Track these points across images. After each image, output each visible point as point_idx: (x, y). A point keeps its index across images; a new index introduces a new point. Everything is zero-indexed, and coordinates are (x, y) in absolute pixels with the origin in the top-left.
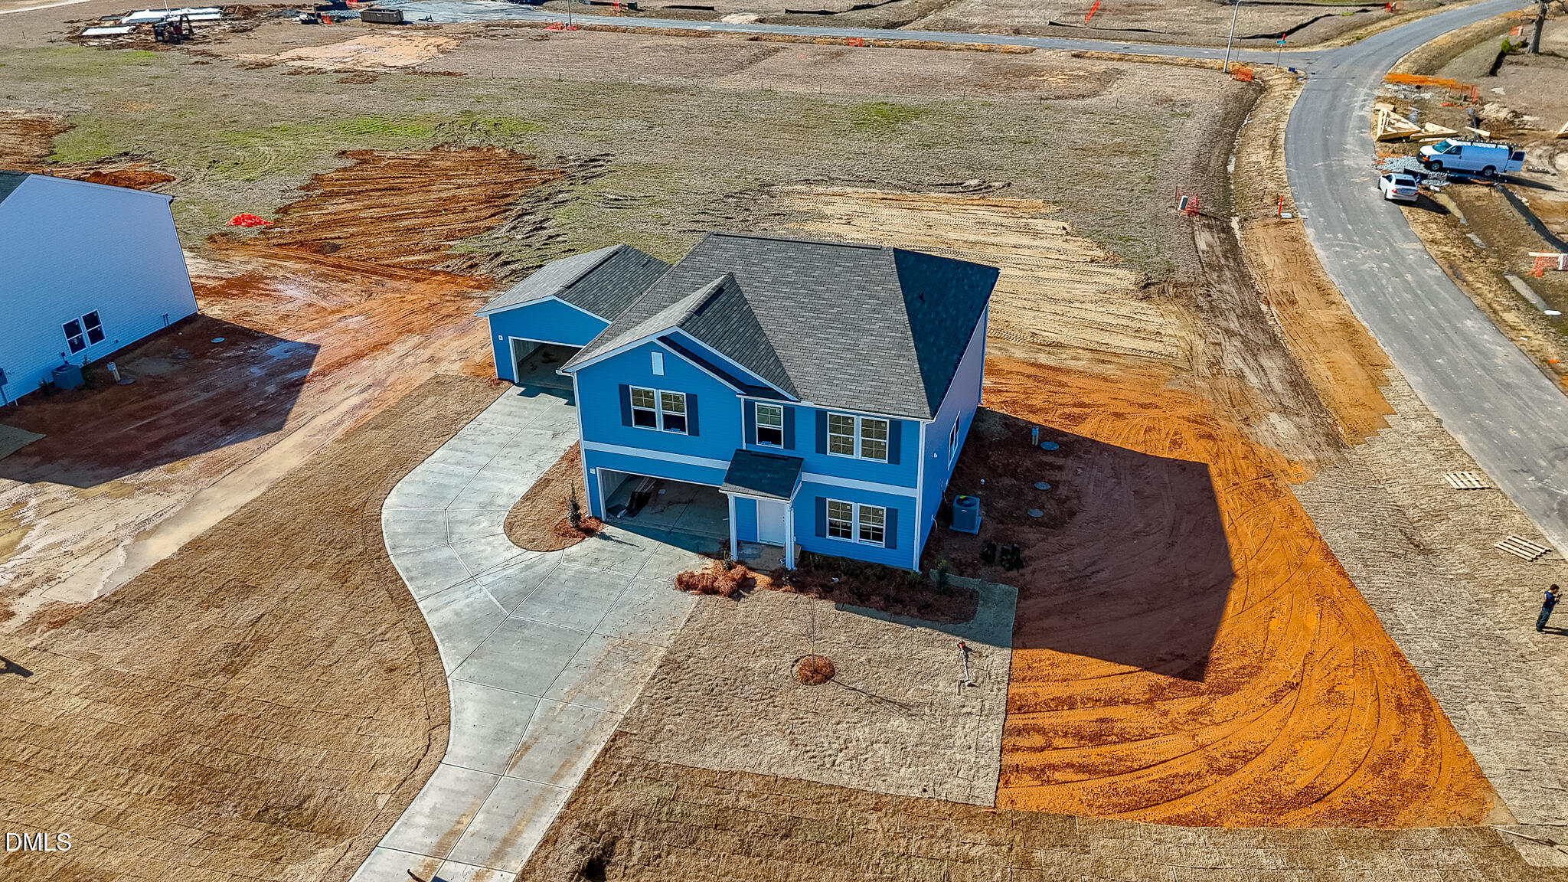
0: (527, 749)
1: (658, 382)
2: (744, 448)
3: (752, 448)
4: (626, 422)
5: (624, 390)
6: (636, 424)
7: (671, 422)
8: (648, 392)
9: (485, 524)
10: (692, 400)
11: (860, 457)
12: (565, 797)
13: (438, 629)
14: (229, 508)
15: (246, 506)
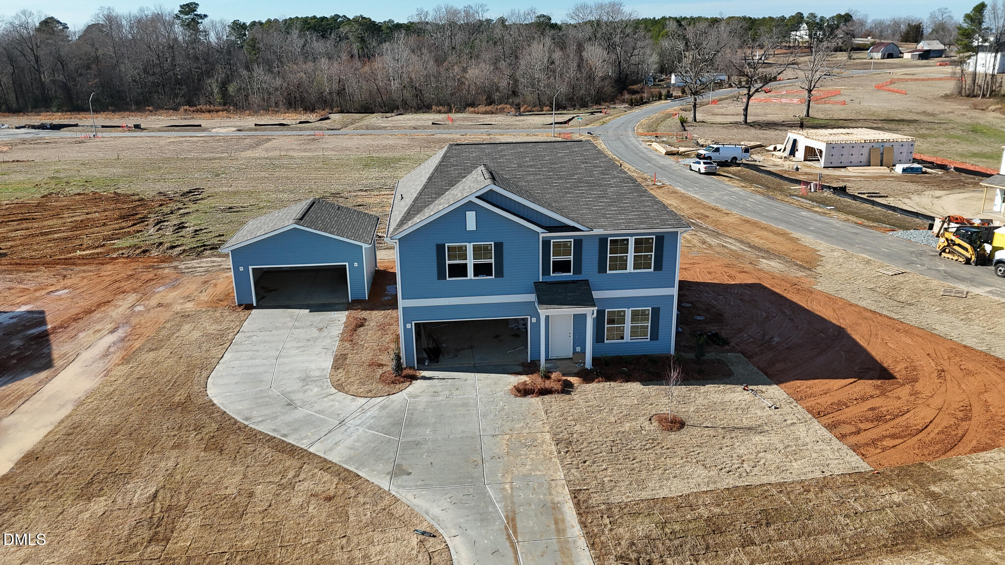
0: (513, 520)
1: (471, 236)
2: (541, 280)
3: (547, 279)
4: (441, 276)
5: (440, 248)
6: (449, 277)
7: (480, 270)
8: (460, 248)
9: (316, 390)
10: (499, 246)
11: (632, 271)
12: (582, 542)
13: (346, 462)
14: (45, 426)
15: (62, 421)
